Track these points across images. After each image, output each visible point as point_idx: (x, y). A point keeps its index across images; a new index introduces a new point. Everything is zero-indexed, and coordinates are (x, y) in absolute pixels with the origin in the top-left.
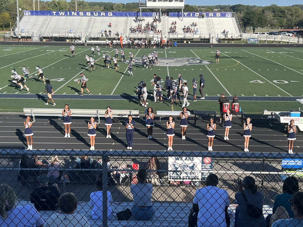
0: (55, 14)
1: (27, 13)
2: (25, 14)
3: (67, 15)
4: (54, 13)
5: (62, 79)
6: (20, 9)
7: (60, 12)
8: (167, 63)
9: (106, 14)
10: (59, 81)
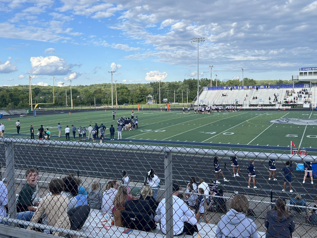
0: (225, 89)
1: (206, 89)
2: (204, 89)
3: (234, 89)
4: (225, 87)
5: (214, 133)
6: (200, 86)
7: (229, 87)
8: (307, 123)
9: (265, 86)
10: (211, 134)
